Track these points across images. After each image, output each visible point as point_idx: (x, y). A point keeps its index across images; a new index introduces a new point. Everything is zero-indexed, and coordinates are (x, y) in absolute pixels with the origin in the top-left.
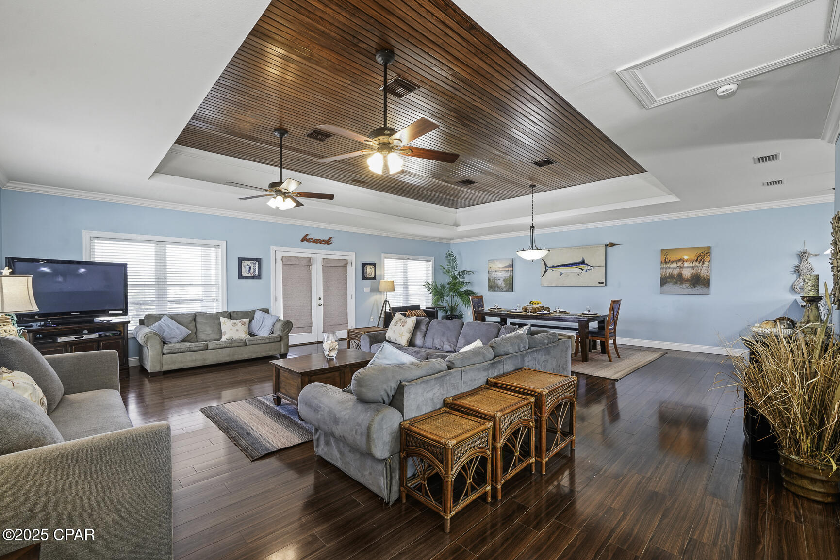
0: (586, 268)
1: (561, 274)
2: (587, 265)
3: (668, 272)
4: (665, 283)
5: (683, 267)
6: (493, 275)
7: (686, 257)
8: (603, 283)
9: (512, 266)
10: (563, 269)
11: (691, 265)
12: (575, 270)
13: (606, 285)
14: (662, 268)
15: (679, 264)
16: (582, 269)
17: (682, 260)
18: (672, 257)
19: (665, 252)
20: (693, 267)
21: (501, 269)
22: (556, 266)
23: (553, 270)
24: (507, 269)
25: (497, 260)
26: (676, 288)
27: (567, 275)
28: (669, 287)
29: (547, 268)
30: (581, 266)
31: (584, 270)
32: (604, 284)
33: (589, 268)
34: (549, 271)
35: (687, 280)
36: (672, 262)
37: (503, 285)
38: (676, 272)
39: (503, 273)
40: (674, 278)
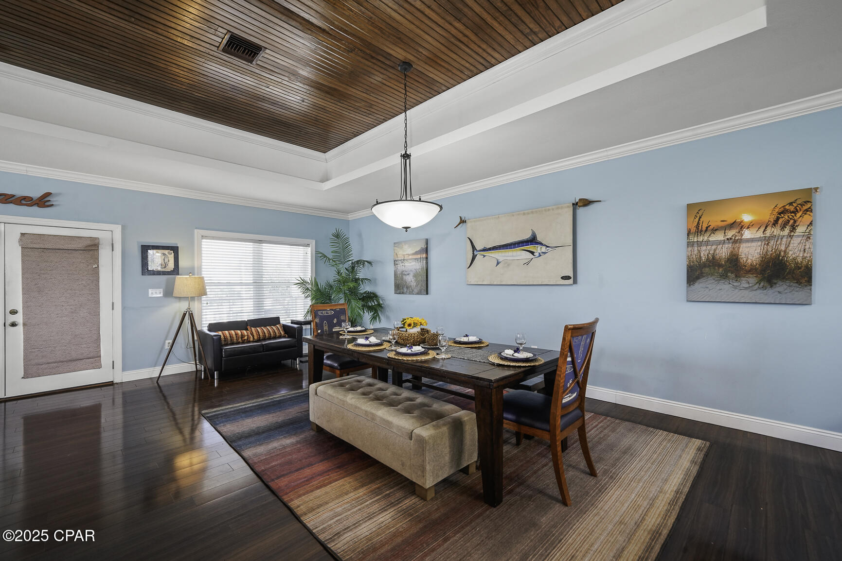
0: (538, 249)
1: (498, 263)
2: (541, 244)
3: (705, 252)
4: (698, 278)
5: (740, 241)
6: (400, 267)
7: (747, 218)
8: (568, 278)
9: (426, 250)
10: (500, 254)
11: (760, 234)
12: (520, 255)
13: (575, 282)
14: (690, 244)
15: (730, 234)
16: (532, 253)
17: (739, 226)
18: (712, 219)
19: (695, 210)
20: (767, 240)
21: (410, 257)
22: (490, 249)
23: (484, 256)
24: (419, 256)
25: (405, 242)
26: (725, 288)
27: (508, 264)
28: (707, 286)
29: (476, 253)
30: (530, 247)
31: (537, 254)
32: (571, 281)
33: (544, 249)
34: (479, 257)
35: (752, 270)
36: (714, 230)
37: (413, 284)
38: (723, 252)
39: (414, 263)
40: (720, 266)
